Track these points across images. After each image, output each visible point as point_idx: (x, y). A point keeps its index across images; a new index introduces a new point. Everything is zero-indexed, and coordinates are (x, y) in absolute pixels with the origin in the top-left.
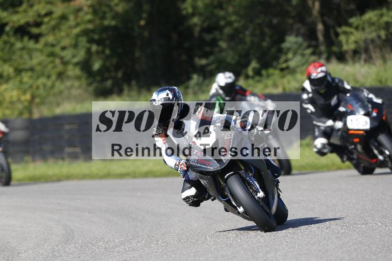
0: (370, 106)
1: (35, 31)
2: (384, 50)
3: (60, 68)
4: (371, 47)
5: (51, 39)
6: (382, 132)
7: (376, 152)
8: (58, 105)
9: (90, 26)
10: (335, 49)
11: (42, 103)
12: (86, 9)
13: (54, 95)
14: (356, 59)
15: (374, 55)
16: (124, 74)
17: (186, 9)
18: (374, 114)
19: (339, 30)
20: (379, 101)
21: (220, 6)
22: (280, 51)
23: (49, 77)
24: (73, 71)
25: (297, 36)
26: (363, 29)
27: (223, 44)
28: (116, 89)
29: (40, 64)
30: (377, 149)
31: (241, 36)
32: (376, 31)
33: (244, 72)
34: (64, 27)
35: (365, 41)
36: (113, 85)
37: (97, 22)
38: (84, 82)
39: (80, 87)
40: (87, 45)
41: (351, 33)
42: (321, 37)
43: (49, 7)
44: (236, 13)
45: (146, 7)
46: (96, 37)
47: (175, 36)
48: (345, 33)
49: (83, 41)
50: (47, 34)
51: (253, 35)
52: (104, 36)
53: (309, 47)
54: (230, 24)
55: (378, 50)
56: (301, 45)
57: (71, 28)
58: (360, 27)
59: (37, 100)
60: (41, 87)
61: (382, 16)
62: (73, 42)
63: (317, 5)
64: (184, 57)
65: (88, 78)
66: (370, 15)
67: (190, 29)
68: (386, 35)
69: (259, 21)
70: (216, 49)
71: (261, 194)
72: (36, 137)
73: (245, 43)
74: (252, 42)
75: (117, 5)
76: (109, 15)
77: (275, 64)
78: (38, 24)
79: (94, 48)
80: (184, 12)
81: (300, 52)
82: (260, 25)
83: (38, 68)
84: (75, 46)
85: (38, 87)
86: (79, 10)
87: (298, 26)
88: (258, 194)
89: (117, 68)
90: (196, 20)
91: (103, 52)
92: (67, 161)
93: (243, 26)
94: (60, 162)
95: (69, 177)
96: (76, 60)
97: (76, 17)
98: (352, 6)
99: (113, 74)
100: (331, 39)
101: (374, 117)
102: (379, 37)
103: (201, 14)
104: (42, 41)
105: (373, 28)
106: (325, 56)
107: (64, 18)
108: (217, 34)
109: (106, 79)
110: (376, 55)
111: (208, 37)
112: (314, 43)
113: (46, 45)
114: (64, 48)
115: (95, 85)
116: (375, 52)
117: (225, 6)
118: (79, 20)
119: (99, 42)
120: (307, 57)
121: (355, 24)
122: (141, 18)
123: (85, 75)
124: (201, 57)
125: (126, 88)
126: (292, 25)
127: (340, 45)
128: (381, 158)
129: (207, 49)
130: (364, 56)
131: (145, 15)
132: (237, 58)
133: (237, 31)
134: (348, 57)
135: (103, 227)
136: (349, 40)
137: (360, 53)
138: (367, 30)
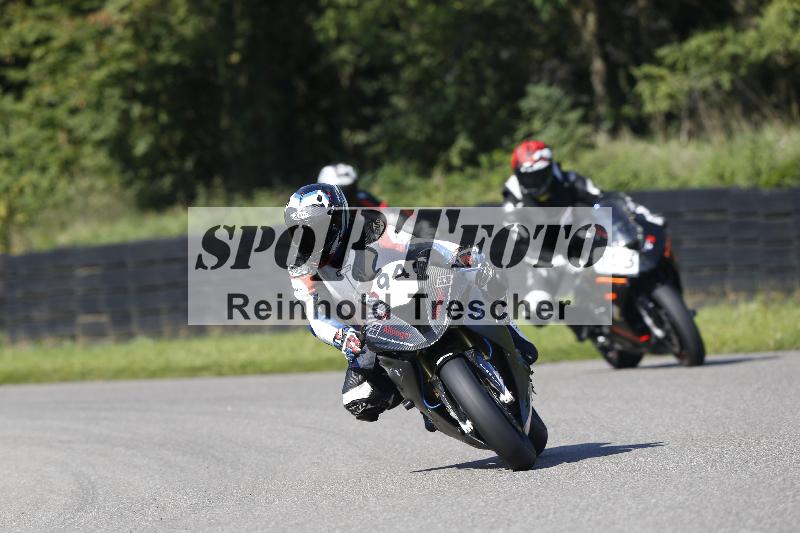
0: (640, 229)
1: (15, 75)
2: (727, 112)
3: (67, 151)
4: (702, 106)
5: (47, 92)
6: (663, 283)
7: (649, 321)
8: (63, 226)
9: (128, 66)
10: (628, 110)
11: (31, 223)
12: (119, 30)
13: (56, 206)
14: (672, 130)
15: (707, 123)
16: (199, 163)
17: (323, 30)
18: (649, 246)
19: (637, 72)
20: (658, 221)
21: (394, 24)
22: (517, 115)
23: (44, 169)
24: (94, 158)
25: (550, 84)
26: (686, 70)
27: (399, 102)
28: (180, 195)
29: (24, 143)
30: (651, 315)
31: (437, 84)
32: (710, 73)
33: (442, 158)
34: (74, 68)
35: (690, 93)
36: (175, 186)
37: (143, 57)
38: (116, 179)
39: (107, 189)
40: (123, 105)
41: (662, 78)
42: (599, 87)
43: (42, 28)
44: (425, 38)
45: (243, 26)
46: (141, 87)
47: (301, 86)
48: (649, 77)
49: (114, 95)
50: (40, 83)
51: (461, 82)
52: (158, 85)
53: (574, 106)
54: (413, 60)
55: (715, 113)
56: (558, 103)
57: (90, 68)
58: (680, 66)
59: (20, 217)
60: (28, 191)
61: (723, 42)
62: (94, 98)
63: (591, 19)
64: (320, 129)
65: (123, 172)
66: (700, 41)
67: (333, 71)
68: (733, 82)
69: (474, 53)
70: (386, 113)
71: (507, 397)
72: (19, 293)
73: (445, 99)
74: (460, 98)
75: (183, 22)
76: (166, 43)
77: (505, 141)
78: (22, 62)
79: (137, 110)
80: (321, 38)
81: (556, 116)
82: (474, 62)
83: (21, 152)
84: (98, 106)
85: (21, 191)
86: (106, 32)
87: (554, 63)
88: (502, 395)
89: (184, 150)
90: (344, 52)
91: (155, 117)
92: (82, 340)
93: (441, 64)
94: (68, 344)
95: (84, 375)
96: (99, 135)
97: (99, 47)
98: (663, 23)
99: (175, 164)
100: (621, 91)
101: (649, 252)
102: (718, 85)
103: (354, 41)
104: (30, 95)
105: (706, 68)
106: (607, 125)
107: (74, 48)
108: (387, 81)
109: (162, 175)
110: (712, 121)
111: (369, 87)
112: (585, 99)
113: (38, 104)
114: (74, 111)
115: (138, 186)
116: (710, 117)
117: (403, 24)
118: (105, 53)
119: (145, 99)
120: (570, 128)
121: (669, 60)
122: (232, 50)
123: (118, 167)
124: (354, 128)
125: (201, 190)
126: (540, 62)
127: (638, 102)
128: (658, 333)
129: (368, 111)
130: (687, 125)
131: (239, 43)
132: (428, 130)
133: (428, 75)
134: (655, 125)
135: (157, 476)
136: (658, 91)
137: (680, 119)
138: (694, 72)
